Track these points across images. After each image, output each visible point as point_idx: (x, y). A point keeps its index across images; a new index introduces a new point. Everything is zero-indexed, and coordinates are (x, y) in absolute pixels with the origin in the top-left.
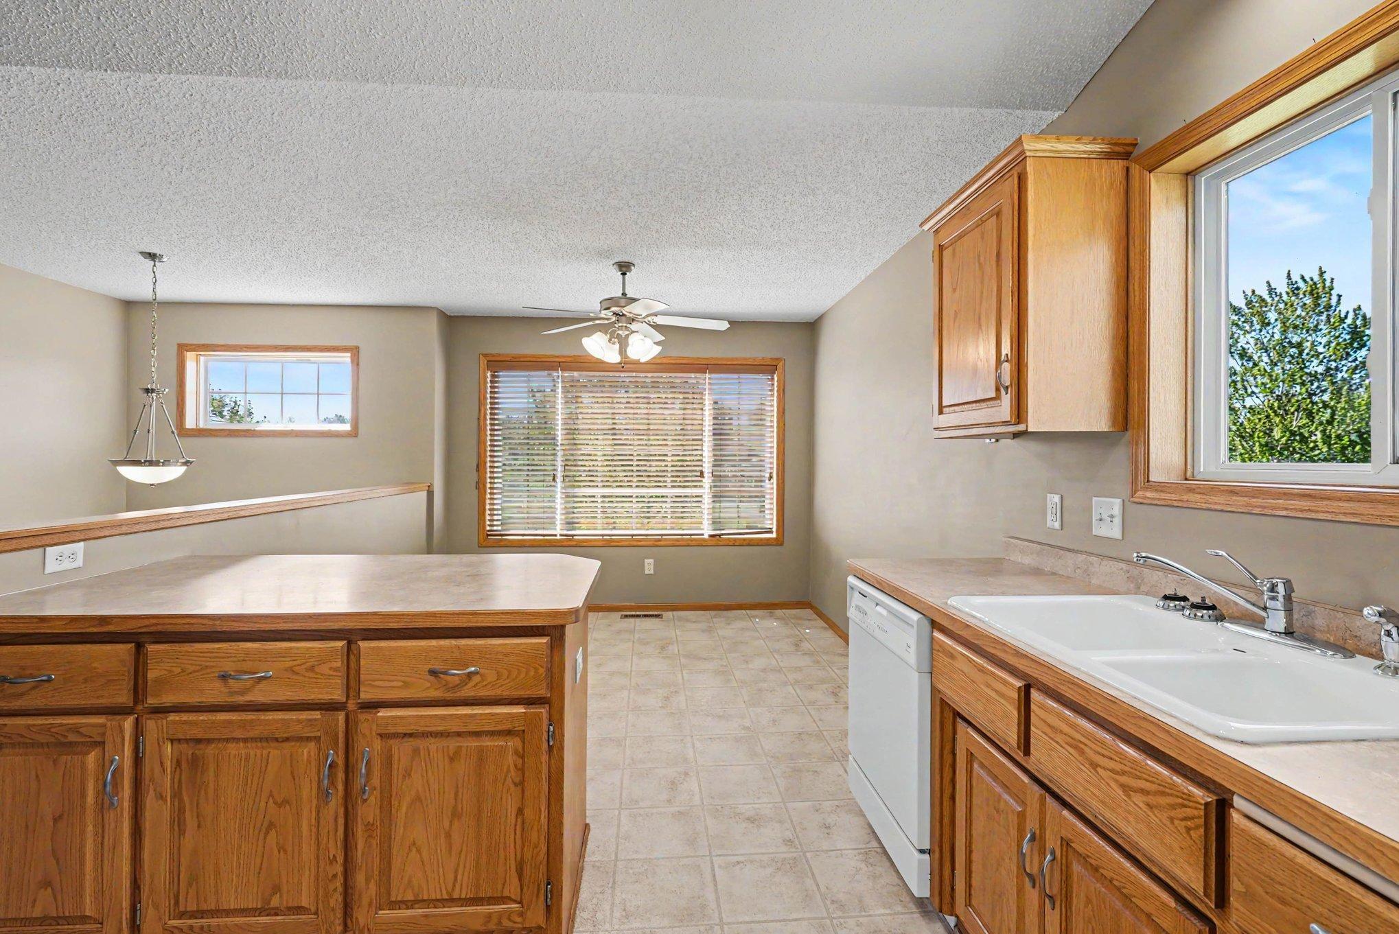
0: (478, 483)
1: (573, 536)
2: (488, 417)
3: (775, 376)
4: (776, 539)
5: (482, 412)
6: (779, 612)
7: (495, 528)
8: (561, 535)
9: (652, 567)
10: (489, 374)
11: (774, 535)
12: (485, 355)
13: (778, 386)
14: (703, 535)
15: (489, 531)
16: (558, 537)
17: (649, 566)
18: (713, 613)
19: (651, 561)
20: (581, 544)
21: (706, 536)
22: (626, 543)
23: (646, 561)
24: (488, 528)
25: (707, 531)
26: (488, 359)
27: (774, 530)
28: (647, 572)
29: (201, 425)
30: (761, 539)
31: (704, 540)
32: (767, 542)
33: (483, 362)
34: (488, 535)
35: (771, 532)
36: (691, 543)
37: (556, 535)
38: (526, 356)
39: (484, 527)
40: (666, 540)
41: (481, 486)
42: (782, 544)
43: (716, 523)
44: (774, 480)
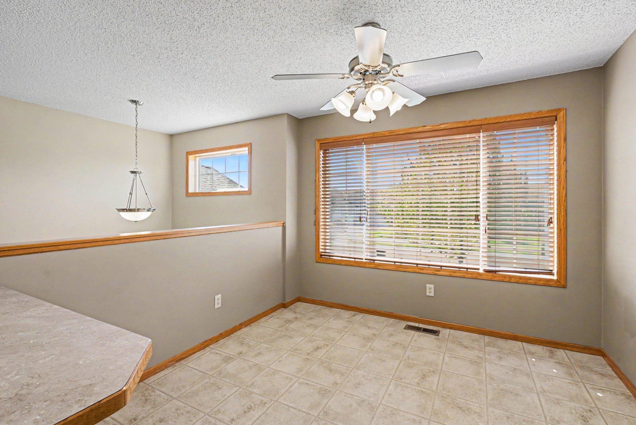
0: (315, 222)
1: (374, 260)
2: (322, 179)
3: (555, 126)
4: (558, 281)
5: (317, 176)
6: (561, 353)
7: (327, 251)
8: (366, 259)
9: (433, 290)
10: (321, 152)
11: (555, 277)
12: (319, 140)
13: (559, 136)
14: (478, 269)
15: (322, 252)
16: (364, 261)
17: (430, 290)
18: (487, 338)
19: (432, 286)
20: (379, 267)
21: (481, 271)
22: (411, 270)
23: (428, 286)
24: (321, 251)
25: (482, 267)
26: (321, 142)
27: (555, 272)
28: (428, 294)
29: (197, 191)
30: (540, 279)
31: (479, 274)
32: (547, 283)
33: (318, 145)
34: (321, 255)
35: (552, 274)
36: (467, 276)
37: (362, 259)
38: (342, 138)
39: (319, 249)
40: (445, 270)
41: (317, 223)
42: (564, 287)
43: (491, 259)
44: (555, 224)
